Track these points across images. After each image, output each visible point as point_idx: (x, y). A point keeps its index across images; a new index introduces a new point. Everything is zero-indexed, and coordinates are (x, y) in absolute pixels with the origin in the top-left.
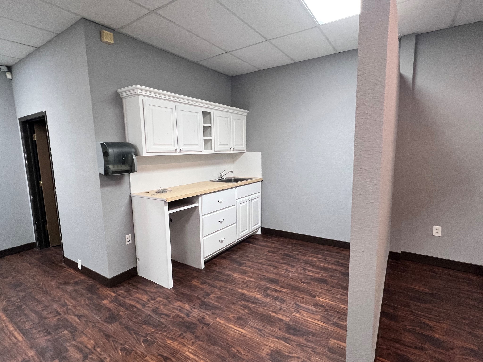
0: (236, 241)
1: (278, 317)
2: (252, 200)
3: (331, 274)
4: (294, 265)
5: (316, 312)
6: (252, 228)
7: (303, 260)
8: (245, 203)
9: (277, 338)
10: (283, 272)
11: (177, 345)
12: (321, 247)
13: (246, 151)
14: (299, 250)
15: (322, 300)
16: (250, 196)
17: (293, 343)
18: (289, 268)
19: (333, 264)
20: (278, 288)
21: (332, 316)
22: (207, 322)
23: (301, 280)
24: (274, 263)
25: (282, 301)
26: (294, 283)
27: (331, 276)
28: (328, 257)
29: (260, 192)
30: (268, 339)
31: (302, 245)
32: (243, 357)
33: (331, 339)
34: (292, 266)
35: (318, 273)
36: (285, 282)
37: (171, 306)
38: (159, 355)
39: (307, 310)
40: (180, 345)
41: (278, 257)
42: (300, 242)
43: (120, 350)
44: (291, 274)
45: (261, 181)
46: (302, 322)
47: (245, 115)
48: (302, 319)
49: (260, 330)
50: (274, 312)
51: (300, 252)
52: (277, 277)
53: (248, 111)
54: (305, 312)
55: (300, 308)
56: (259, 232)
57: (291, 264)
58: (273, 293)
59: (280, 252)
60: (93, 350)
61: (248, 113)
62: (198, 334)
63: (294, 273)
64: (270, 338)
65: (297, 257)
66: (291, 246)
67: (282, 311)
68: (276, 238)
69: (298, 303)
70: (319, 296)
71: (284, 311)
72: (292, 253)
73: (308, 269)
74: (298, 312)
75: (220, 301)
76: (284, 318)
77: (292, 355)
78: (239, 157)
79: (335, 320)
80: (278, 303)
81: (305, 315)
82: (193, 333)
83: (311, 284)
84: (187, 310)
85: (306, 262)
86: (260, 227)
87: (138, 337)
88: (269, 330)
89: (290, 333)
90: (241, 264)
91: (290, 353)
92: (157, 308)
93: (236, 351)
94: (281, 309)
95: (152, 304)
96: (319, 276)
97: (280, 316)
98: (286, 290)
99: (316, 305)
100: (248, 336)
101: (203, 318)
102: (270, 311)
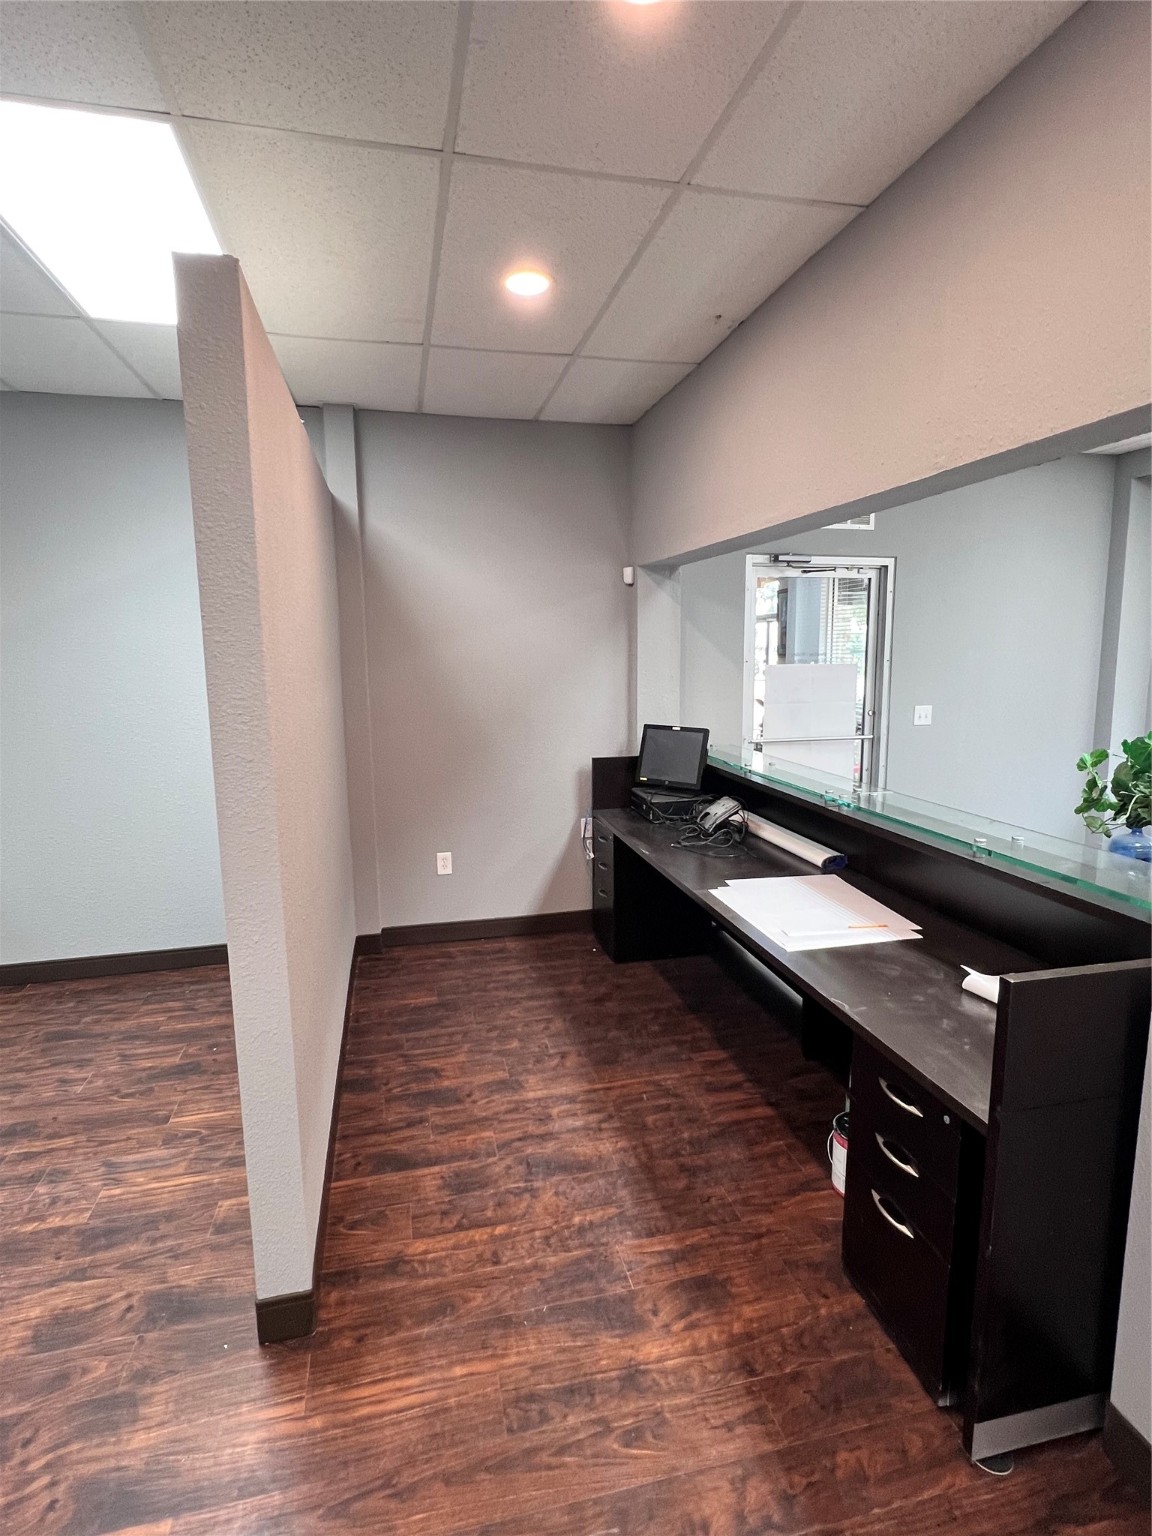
1: (51, 1226)
3: (212, 1041)
4: (89, 1056)
5: (174, 1157)
7: (121, 1033)
9: (52, 1284)
12: (176, 976)
14: (104, 1008)
15: (189, 1120)
17: (107, 1269)
18: (71, 1071)
19: (214, 1013)
20: (37, 1146)
21: (220, 1147)
23: (117, 1091)
24: (10, 1077)
25: (55, 1176)
26: (94, 1110)
27: (211, 1047)
28: (201, 997)
30: (17, 1303)
31: (107, 990)
33: (220, 1204)
34: (81, 1064)
35: (174, 1052)
36: (61, 1118)
39: (144, 1166)
41: (23, 1054)
42: (105, 983)
44: (79, 1089)
46: (131, 1201)
48: (131, 1196)
50: (33, 1220)
51: (109, 1012)
52: (31, 1116)
54: (139, 1173)
55: (120, 1170)
57: (76, 1057)
58: (20, 1168)
59: (30, 1034)
63: (90, 1082)
64: (26, 1298)
65: (98, 1029)
67: (60, 1203)
69: (114, 1159)
71: (68, 1202)
73: (140, 1051)
74: (118, 1182)
76: (70, 1221)
80: (42, 1189)
81: (142, 1180)
83: (151, 1090)
85: (130, 1037)
88: (20, 1276)
89: (93, 1251)
94: (53, 1202)
96: (177, 1060)
97: (56, 1222)
98: (69, 1141)
99: (169, 1140)
102: (15, 1224)
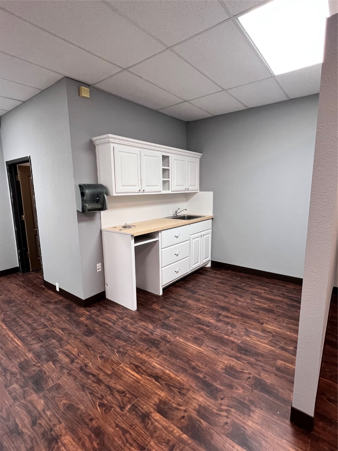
0: (189, 272)
1: (231, 339)
2: (203, 235)
3: (277, 305)
4: (243, 295)
5: (264, 337)
6: (203, 261)
7: (251, 292)
8: (198, 239)
9: (230, 356)
10: (232, 302)
11: (145, 357)
12: (267, 280)
13: (198, 191)
14: (247, 283)
15: (270, 327)
16: (202, 232)
17: (245, 362)
18: (238, 298)
19: (279, 296)
20: (229, 315)
21: (279, 341)
22: (169, 340)
23: (249, 309)
24: (224, 293)
25: (233, 326)
26: (243, 311)
27: (277, 306)
28: (275, 289)
29: (211, 229)
30: (222, 357)
31: (249, 278)
32: (202, 370)
33: (278, 360)
34: (241, 297)
35: (265, 304)
36: (235, 310)
37: (137, 325)
38: (131, 363)
39: (256, 335)
40: (148, 357)
41: (227, 288)
42: (248, 276)
43: (99, 358)
44: (240, 303)
45: (212, 219)
46: (251, 344)
47: (199, 158)
48: (252, 342)
49: (215, 349)
50: (227, 335)
51: (248, 284)
52: (228, 306)
53: (201, 154)
54: (254, 336)
55: (250, 333)
56: (209, 265)
57: (240, 294)
58: (225, 319)
59: (229, 283)
60: (77, 356)
61: (202, 156)
62: (162, 349)
63: (242, 303)
64: (224, 356)
65: (245, 288)
66: (239, 279)
67: (233, 334)
68: (225, 271)
69: (248, 329)
70: (266, 323)
71: (235, 335)
72: (240, 284)
73: (256, 299)
74: (248, 336)
75: (179, 323)
76: (235, 340)
77: (244, 371)
78: (193, 196)
79: (281, 345)
80: (230, 328)
81: (255, 339)
82: (158, 348)
83: (259, 312)
84: (151, 329)
85: (254, 294)
86: (210, 261)
87: (113, 348)
88: (223, 349)
89: (241, 353)
90: (195, 293)
91: (242, 369)
92: (126, 326)
93: (195, 365)
94: (232, 333)
95: (121, 323)
96: (266, 306)
97: (232, 339)
98: (236, 317)
99: (264, 331)
100: (205, 353)
101: (165, 337)
102: (223, 334)
